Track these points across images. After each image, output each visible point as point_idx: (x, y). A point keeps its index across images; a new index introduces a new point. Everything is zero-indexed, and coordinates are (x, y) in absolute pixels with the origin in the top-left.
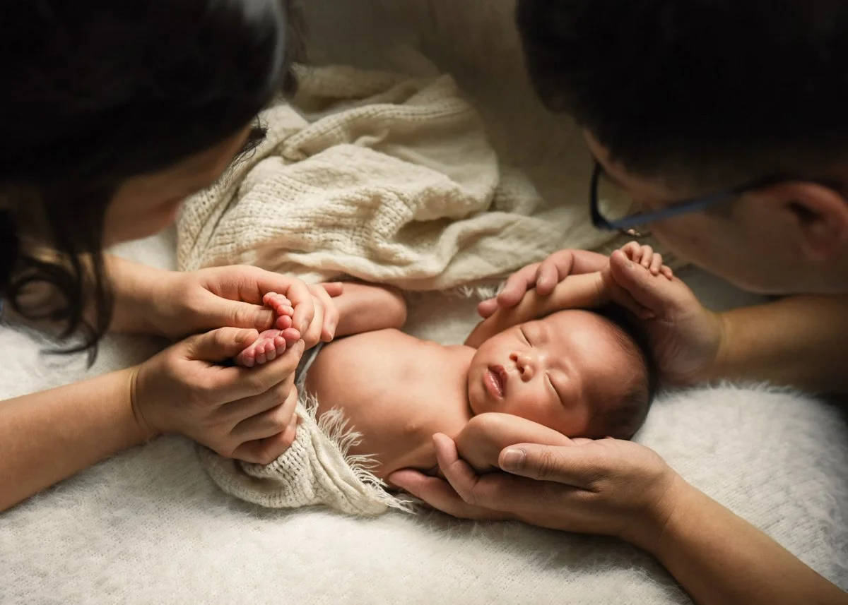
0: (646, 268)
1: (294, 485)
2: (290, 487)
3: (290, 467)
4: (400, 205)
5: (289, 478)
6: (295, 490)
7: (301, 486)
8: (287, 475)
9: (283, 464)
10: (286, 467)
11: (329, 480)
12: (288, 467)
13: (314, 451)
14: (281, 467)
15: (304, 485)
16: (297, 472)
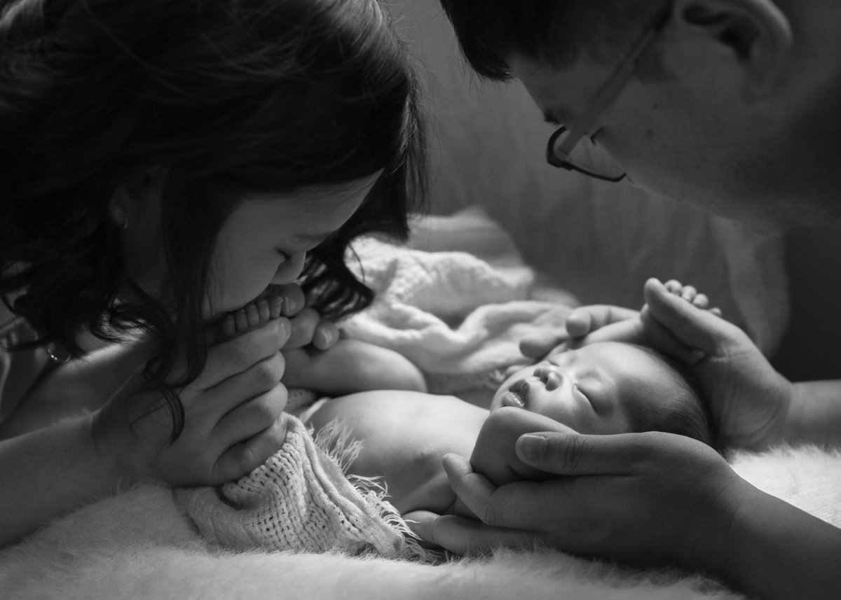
0: (688, 300)
1: (286, 492)
2: (281, 494)
3: (282, 469)
4: (417, 269)
5: (281, 483)
6: (287, 499)
7: (295, 495)
8: (278, 478)
9: (274, 467)
10: (278, 471)
11: (324, 496)
12: (280, 469)
13: (308, 461)
14: (272, 470)
15: (298, 494)
16: (289, 475)
